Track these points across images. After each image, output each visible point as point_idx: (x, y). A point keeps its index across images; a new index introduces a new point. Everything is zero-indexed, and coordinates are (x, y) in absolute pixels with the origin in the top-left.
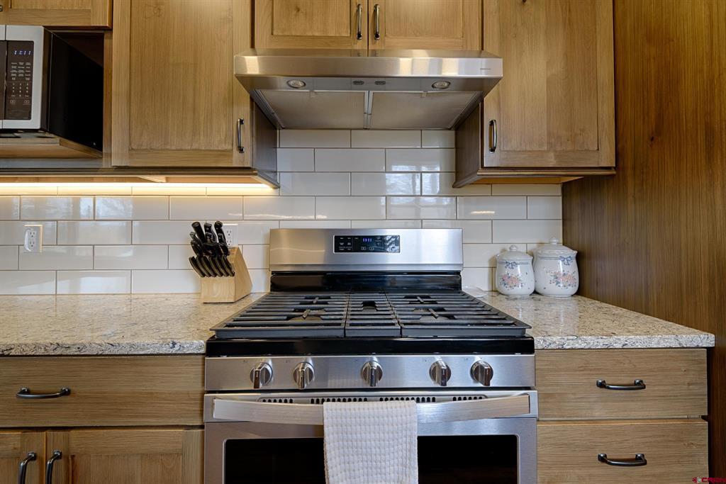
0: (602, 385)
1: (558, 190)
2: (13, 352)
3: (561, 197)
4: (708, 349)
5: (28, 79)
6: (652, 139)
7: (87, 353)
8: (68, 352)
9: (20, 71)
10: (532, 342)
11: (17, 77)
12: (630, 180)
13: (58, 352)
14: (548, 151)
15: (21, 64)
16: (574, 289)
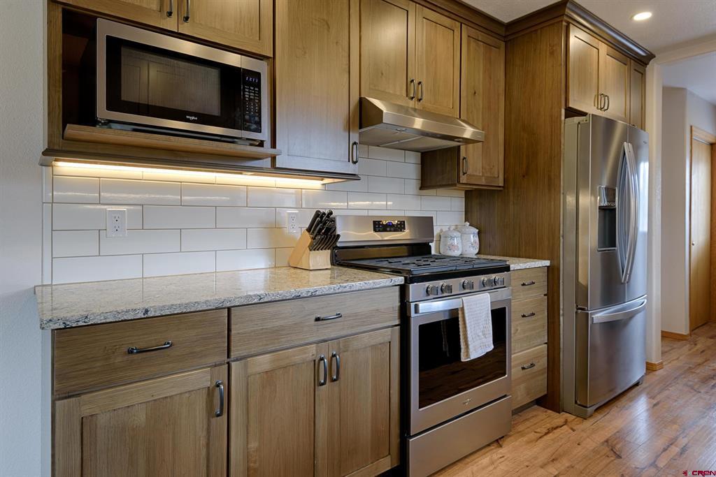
0: (524, 285)
1: (463, 194)
2: (318, 293)
3: (464, 199)
4: (548, 267)
5: (257, 101)
6: (524, 176)
7: (354, 289)
8: (345, 290)
9: (252, 94)
10: (509, 267)
11: (249, 98)
12: (511, 194)
13: (340, 291)
14: (482, 176)
15: (252, 88)
16: (477, 251)
